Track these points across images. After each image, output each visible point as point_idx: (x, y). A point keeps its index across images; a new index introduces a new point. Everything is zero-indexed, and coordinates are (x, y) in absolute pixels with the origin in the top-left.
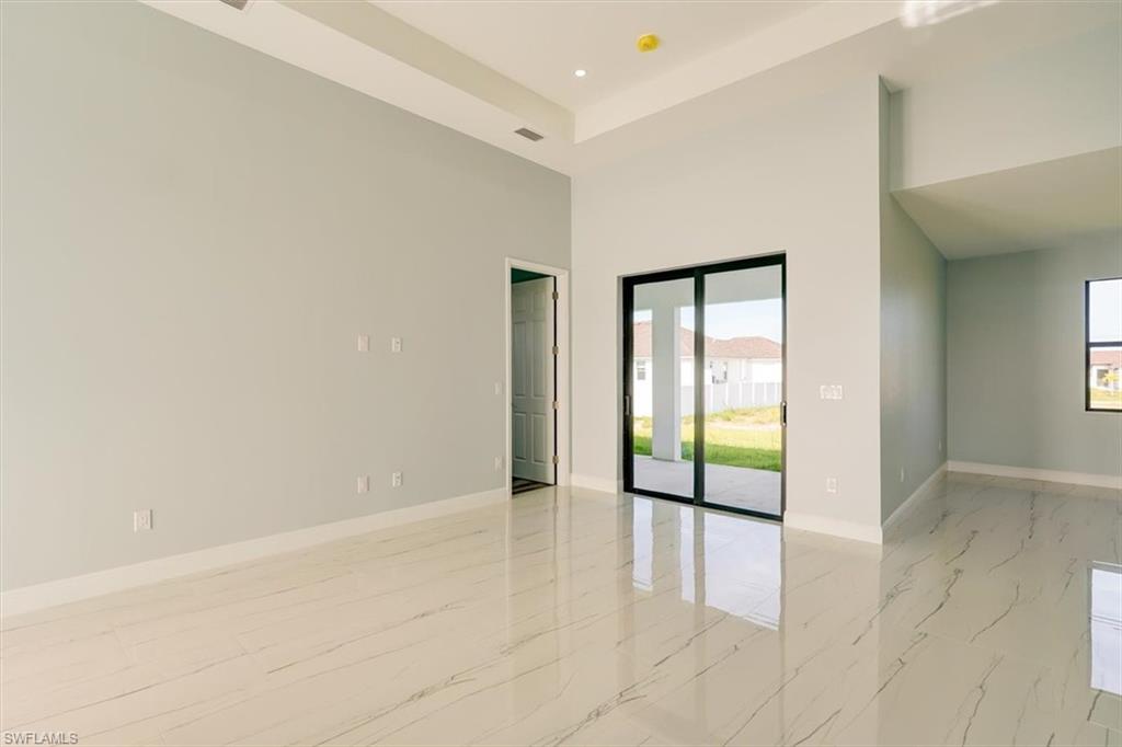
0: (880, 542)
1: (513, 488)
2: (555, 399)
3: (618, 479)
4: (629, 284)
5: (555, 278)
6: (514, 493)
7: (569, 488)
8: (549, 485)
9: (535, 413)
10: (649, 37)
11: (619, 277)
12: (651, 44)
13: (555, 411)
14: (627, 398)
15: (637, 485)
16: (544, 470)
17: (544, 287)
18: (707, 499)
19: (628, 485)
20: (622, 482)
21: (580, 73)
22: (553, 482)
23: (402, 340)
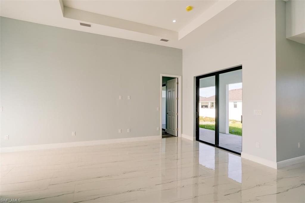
0: (276, 168)
1: (162, 136)
2: (178, 112)
3: (194, 136)
4: (198, 79)
5: (178, 78)
6: (162, 138)
7: (181, 138)
8: (175, 136)
9: (173, 116)
10: (189, 7)
11: (194, 77)
12: (190, 8)
13: (178, 116)
14: (197, 112)
15: (200, 139)
16: (175, 132)
17: (175, 81)
18: (220, 146)
19: (197, 139)
20: (195, 137)
21: (174, 21)
22: (177, 136)
23: (130, 96)
